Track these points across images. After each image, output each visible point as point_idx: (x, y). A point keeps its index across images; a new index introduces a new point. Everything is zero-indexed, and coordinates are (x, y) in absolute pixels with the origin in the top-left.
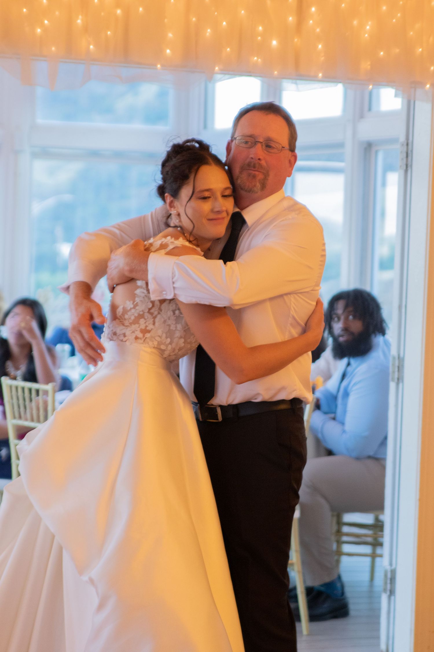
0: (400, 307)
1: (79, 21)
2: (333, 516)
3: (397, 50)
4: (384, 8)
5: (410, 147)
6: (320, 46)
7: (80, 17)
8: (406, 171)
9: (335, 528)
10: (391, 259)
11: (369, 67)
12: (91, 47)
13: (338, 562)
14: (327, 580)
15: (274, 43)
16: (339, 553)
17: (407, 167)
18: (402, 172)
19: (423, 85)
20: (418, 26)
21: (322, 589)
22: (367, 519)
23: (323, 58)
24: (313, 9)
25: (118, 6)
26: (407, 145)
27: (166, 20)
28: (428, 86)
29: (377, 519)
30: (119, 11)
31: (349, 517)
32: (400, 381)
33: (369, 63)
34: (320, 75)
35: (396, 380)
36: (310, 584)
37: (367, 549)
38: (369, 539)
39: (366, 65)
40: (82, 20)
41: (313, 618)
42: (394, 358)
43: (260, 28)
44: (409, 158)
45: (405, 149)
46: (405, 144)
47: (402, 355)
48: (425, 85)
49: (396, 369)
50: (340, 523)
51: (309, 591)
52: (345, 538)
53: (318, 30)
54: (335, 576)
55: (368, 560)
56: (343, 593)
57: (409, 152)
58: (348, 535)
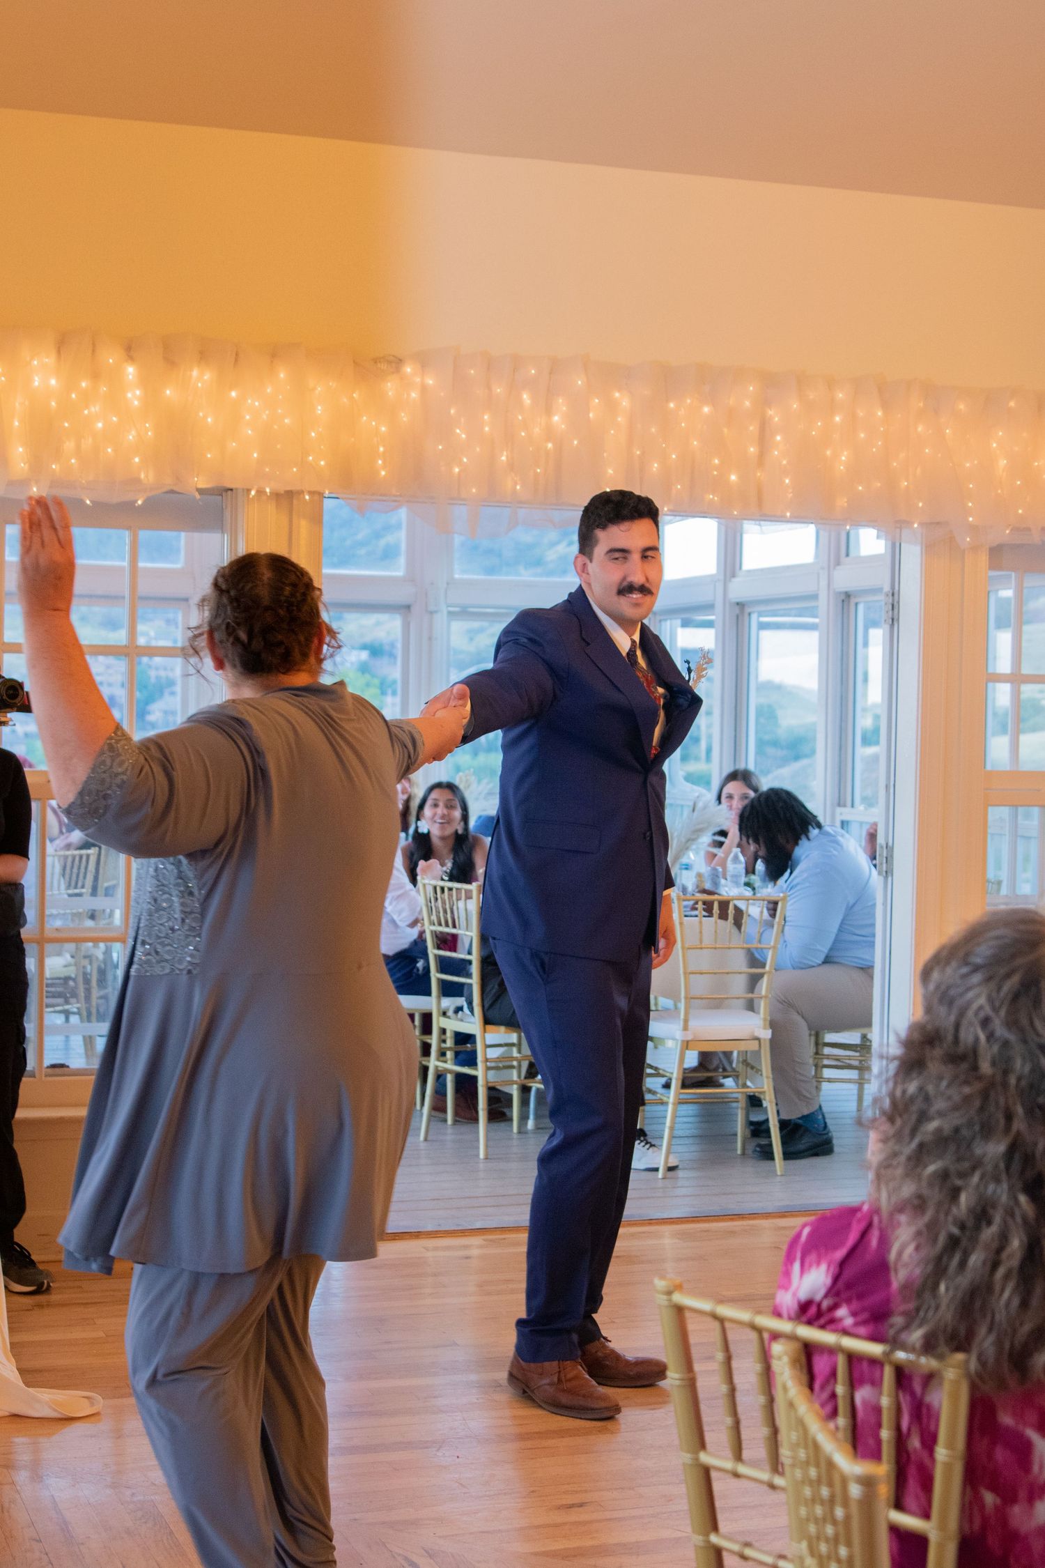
0: (887, 787)
1: (504, 458)
2: (810, 1035)
3: (879, 485)
4: (862, 435)
5: (896, 596)
6: (787, 481)
7: (505, 453)
8: (892, 625)
9: (812, 1049)
10: (876, 730)
11: (846, 504)
12: (518, 487)
13: (818, 1089)
14: (806, 1112)
15: (733, 477)
16: (819, 1079)
17: (894, 621)
18: (887, 627)
19: (909, 523)
20: (902, 455)
21: (800, 1122)
22: (852, 1037)
23: (791, 495)
24: (778, 438)
25: (548, 440)
26: (893, 595)
27: (605, 455)
28: (916, 525)
29: (864, 1037)
30: (550, 445)
31: (830, 1037)
32: (889, 874)
33: (846, 500)
34: (788, 514)
35: (884, 873)
36: (784, 1116)
37: (853, 1074)
38: (856, 1063)
39: (842, 502)
40: (507, 457)
41: (788, 1156)
42: (882, 847)
43: (716, 461)
44: (896, 610)
45: (891, 601)
46: (890, 594)
47: (890, 844)
48: (913, 523)
49: (885, 861)
50: (819, 1044)
51: (783, 1124)
52: (826, 1062)
53: (785, 462)
54: (817, 1107)
55: (853, 1088)
56: (826, 1126)
57: (895, 603)
58: (828, 1057)
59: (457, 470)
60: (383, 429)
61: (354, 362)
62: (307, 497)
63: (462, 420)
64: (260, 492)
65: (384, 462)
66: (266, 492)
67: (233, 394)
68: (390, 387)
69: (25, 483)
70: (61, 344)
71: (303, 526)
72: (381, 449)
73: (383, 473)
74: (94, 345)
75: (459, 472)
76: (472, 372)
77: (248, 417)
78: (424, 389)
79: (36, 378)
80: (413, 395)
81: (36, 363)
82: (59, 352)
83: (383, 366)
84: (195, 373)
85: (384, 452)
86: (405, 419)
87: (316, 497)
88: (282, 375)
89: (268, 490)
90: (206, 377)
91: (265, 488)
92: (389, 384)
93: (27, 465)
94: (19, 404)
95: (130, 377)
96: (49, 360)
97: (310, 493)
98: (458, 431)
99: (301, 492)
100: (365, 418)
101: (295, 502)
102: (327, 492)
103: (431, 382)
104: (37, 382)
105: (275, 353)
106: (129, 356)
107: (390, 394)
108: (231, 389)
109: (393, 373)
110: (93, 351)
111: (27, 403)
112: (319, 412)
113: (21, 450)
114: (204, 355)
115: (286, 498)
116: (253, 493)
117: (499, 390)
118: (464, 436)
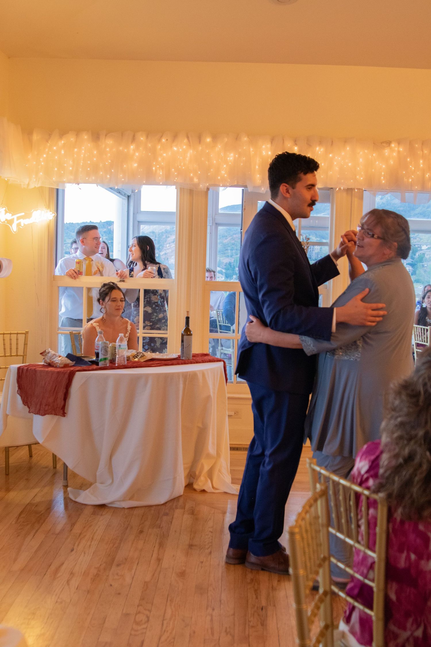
7: (428, 174)
59: (410, 180)
60: (384, 166)
61: (374, 143)
62: (356, 190)
63: (413, 163)
64: (340, 189)
65: (384, 178)
66: (341, 189)
67: (331, 155)
68: (387, 152)
69: (260, 187)
70: (272, 140)
71: (356, 200)
72: (383, 173)
73: (383, 182)
74: (283, 140)
75: (411, 181)
76: (417, 146)
77: (335, 163)
78: (399, 152)
79: (264, 152)
80: (394, 154)
81: (264, 147)
82: (272, 143)
83: (384, 145)
84: (317, 149)
85: (384, 174)
86: (392, 163)
87: (361, 190)
88: (348, 149)
89: (342, 188)
90: (321, 150)
91: (341, 188)
92: (386, 151)
93: (261, 181)
94: (258, 160)
95: (296, 150)
96: (269, 146)
97: (357, 189)
98: (411, 166)
99: (354, 189)
100: (377, 163)
101: (353, 192)
102: (363, 189)
103: (401, 150)
104: (264, 153)
105: (346, 141)
106: (295, 143)
107: (386, 154)
108: (330, 153)
109: (387, 147)
110: (283, 142)
111: (261, 160)
112: (361, 161)
113: (258, 176)
114: (321, 143)
115: (349, 191)
116: (337, 189)
117: (426, 152)
118: (413, 168)
